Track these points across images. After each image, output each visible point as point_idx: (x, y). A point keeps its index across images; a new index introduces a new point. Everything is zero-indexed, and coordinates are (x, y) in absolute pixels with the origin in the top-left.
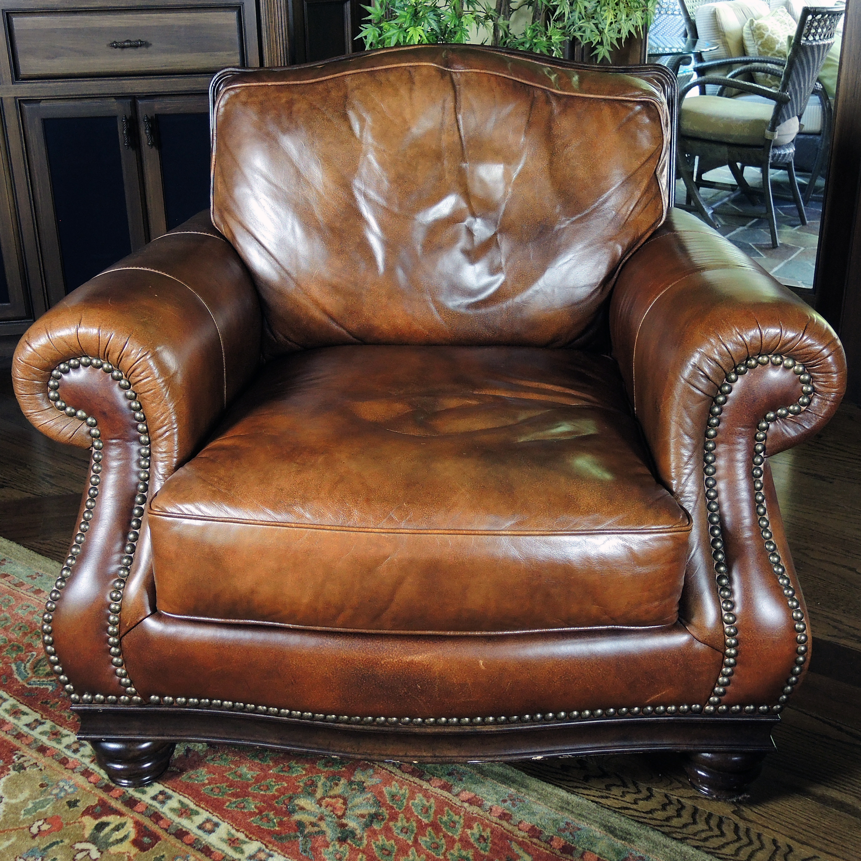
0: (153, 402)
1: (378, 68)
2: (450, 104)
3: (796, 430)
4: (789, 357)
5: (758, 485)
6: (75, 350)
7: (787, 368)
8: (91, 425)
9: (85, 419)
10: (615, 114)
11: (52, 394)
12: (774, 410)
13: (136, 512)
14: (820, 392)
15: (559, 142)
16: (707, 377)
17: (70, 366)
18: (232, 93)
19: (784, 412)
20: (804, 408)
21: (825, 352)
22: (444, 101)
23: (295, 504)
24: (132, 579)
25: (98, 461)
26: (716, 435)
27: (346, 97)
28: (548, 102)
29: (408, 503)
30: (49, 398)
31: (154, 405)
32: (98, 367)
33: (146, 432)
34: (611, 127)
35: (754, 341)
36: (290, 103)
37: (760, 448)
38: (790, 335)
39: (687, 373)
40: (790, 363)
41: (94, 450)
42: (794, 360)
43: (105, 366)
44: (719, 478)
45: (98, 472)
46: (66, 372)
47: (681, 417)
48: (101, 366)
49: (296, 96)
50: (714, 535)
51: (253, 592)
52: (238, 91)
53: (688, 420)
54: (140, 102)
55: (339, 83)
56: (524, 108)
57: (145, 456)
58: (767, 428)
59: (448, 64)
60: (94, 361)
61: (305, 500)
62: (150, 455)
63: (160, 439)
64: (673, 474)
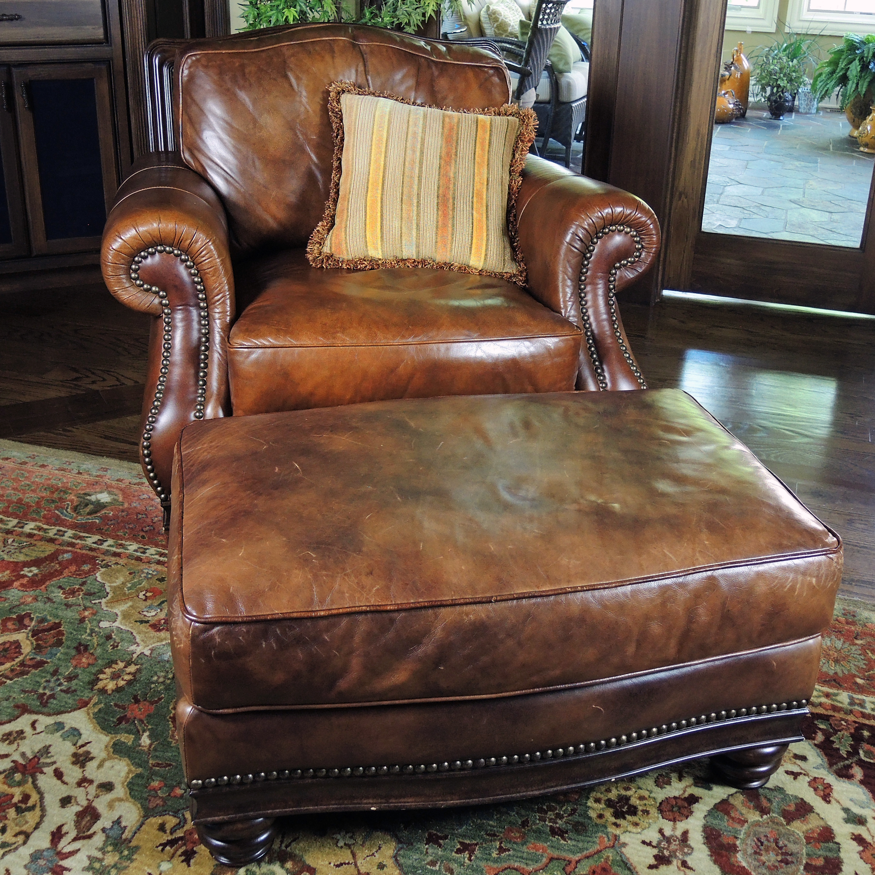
0: (213, 276)
1: (306, 41)
2: (361, 68)
3: (633, 274)
4: (628, 226)
5: (613, 311)
6: (155, 240)
7: (627, 233)
8: (163, 297)
9: (157, 293)
10: (477, 76)
11: (133, 275)
12: (620, 262)
13: (203, 357)
14: (646, 248)
15: (440, 96)
16: (581, 240)
17: (149, 253)
18: (194, 58)
19: (625, 262)
20: (637, 259)
21: (649, 222)
22: (357, 66)
23: (337, 332)
24: (208, 403)
25: (168, 324)
26: (585, 280)
27: (285, 62)
28: (429, 67)
29: (412, 326)
30: (131, 278)
31: (213, 278)
32: (170, 253)
33: (204, 300)
34: (475, 86)
35: (608, 216)
36: (242, 67)
37: (612, 287)
38: (629, 212)
39: (568, 238)
40: (629, 230)
41: (164, 316)
42: (631, 228)
43: (176, 252)
44: (589, 307)
45: (170, 331)
46: (145, 258)
47: (565, 268)
48: (173, 252)
49: (246, 61)
50: (589, 343)
51: (312, 394)
52: (198, 57)
53: (570, 269)
54: (14, 70)
55: (278, 52)
56: (413, 71)
57: (204, 317)
58: (616, 274)
59: (354, 38)
60: (168, 249)
61: (344, 330)
62: (208, 316)
63: (218, 303)
64: (562, 306)
